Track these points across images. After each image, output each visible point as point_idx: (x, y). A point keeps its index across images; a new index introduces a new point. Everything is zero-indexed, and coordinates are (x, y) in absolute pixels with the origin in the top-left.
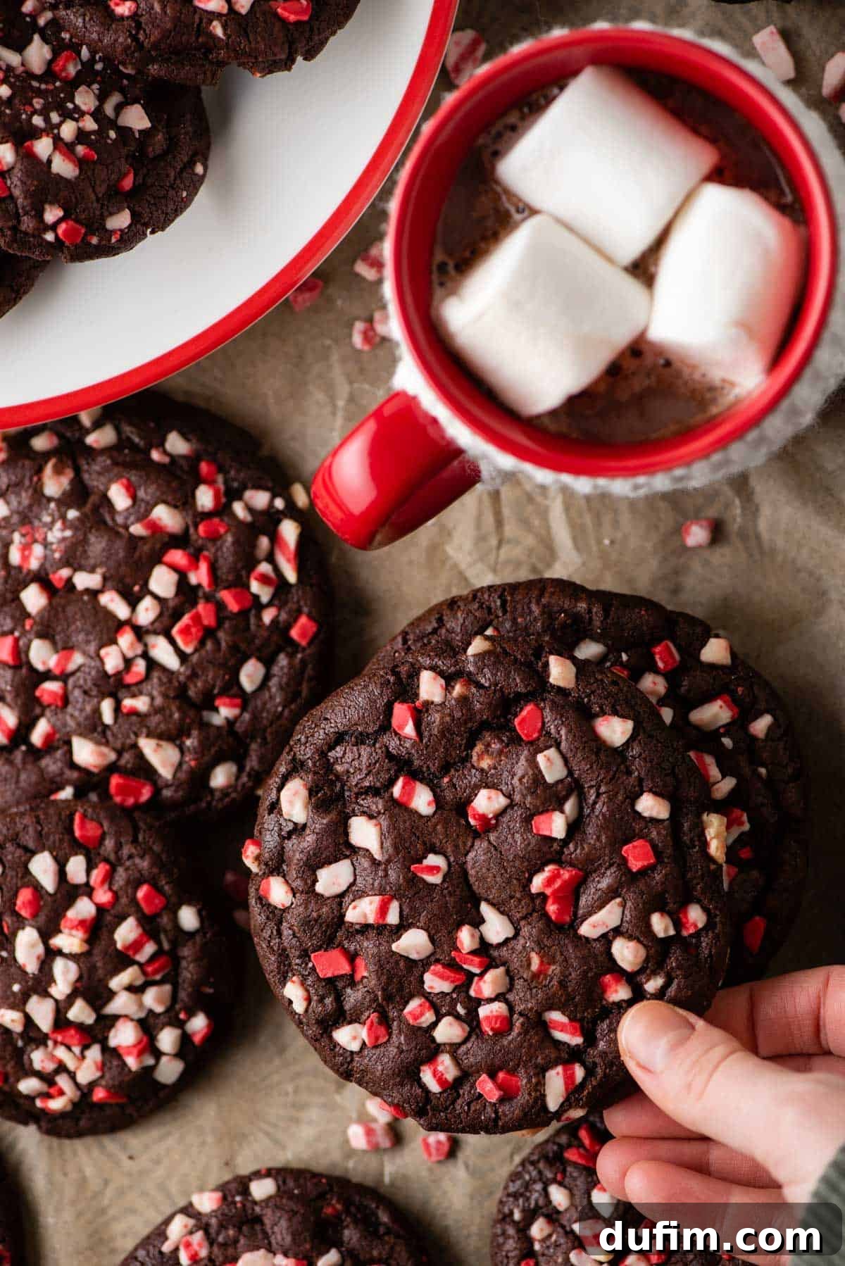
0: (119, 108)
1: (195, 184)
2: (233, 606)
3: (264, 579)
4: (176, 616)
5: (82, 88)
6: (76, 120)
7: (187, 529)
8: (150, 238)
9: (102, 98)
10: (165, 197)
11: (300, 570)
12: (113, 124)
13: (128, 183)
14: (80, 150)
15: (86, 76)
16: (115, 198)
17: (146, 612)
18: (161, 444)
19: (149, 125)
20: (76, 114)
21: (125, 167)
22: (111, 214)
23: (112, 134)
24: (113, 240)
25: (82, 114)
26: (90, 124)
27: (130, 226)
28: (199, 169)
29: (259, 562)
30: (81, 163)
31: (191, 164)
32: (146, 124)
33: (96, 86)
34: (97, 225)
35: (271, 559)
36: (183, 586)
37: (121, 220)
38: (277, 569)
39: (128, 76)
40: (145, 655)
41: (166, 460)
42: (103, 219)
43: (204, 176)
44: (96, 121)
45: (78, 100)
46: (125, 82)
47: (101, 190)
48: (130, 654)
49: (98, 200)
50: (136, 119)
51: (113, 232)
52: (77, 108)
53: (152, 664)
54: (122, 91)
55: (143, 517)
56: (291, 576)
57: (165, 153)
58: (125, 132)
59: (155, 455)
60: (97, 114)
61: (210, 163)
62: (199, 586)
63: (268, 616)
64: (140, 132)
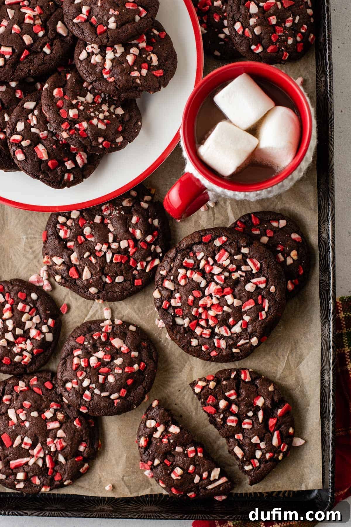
0: (114, 109)
1: (139, 128)
2: (131, 263)
3: (142, 265)
4: (119, 253)
5: (103, 105)
6: (103, 113)
7: (139, 240)
8: (129, 144)
9: (109, 107)
10: (131, 132)
11: (150, 271)
12: (114, 113)
13: (120, 129)
14: (105, 121)
15: (104, 102)
16: (117, 133)
17: (114, 246)
18: (153, 219)
19: (124, 112)
20: (103, 112)
21: (119, 124)
22: (117, 138)
23: (114, 116)
24: (119, 145)
25: (105, 111)
26: (107, 114)
27: (123, 141)
28: (139, 123)
29: (145, 261)
30: (106, 125)
31: (137, 122)
32: (123, 112)
33: (107, 104)
34: (113, 141)
35: (148, 263)
36: (126, 249)
37: (120, 139)
38: (146, 266)
39: (116, 100)
40: (105, 253)
41: (151, 223)
42: (115, 140)
43: (141, 125)
44: (108, 112)
45: (103, 108)
46: (115, 102)
47: (113, 131)
48: (102, 249)
49: (113, 134)
50: (120, 111)
51: (118, 143)
52: (103, 110)
53: (104, 256)
54: (115, 104)
55: (134, 229)
56: (147, 270)
57: (129, 120)
58: (117, 115)
59: (150, 220)
60: (109, 111)
61: (142, 121)
62: (129, 252)
63: (135, 272)
64: (122, 115)
